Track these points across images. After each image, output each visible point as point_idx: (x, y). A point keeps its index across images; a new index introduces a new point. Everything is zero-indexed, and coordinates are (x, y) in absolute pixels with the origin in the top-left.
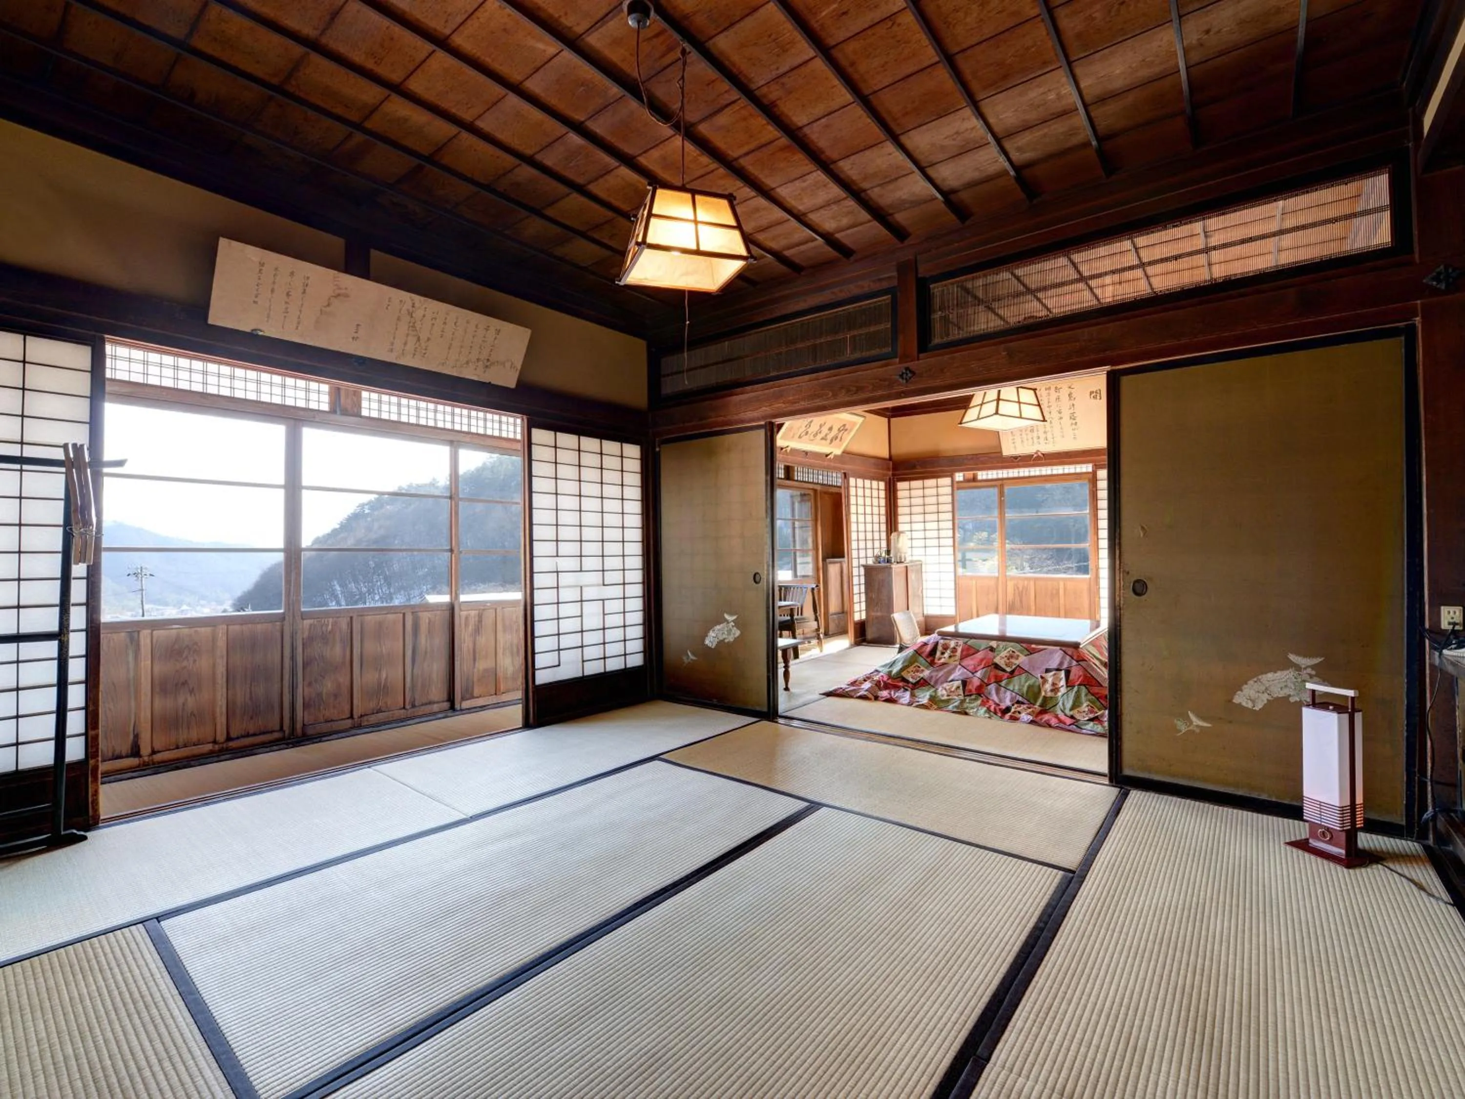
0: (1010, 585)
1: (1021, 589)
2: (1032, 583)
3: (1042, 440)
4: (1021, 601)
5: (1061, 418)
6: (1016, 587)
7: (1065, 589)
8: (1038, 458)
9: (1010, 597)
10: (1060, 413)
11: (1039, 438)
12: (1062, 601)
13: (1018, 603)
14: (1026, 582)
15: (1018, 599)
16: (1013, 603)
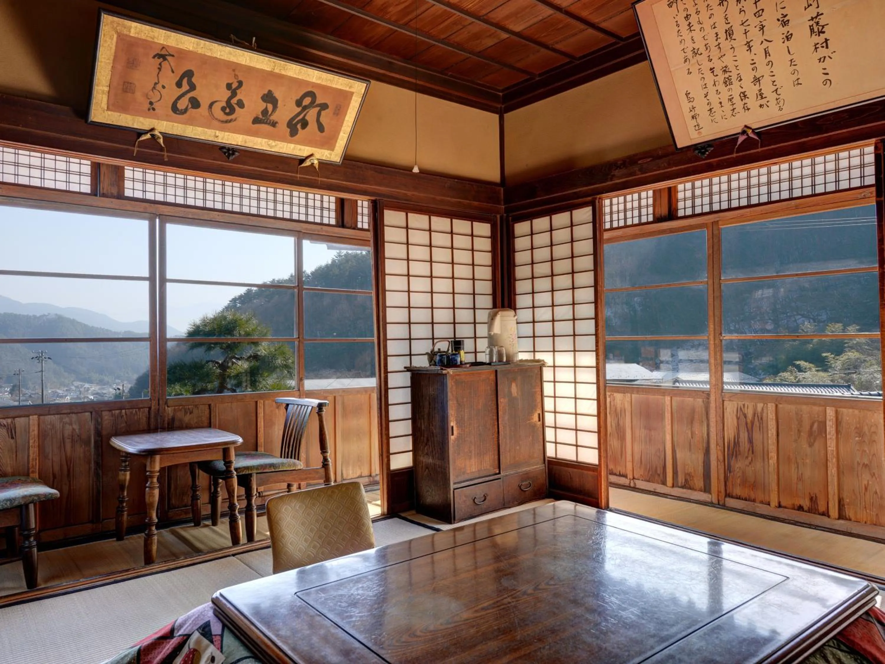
0: (730, 408)
1: (750, 416)
2: (771, 407)
3: (752, 102)
4: (751, 441)
5: (788, 38)
6: (741, 414)
7: (838, 423)
8: (749, 143)
9: (730, 433)
10: (785, 23)
11: (744, 95)
12: (832, 446)
13: (744, 444)
14: (760, 406)
15: (744, 436)
16: (737, 443)
